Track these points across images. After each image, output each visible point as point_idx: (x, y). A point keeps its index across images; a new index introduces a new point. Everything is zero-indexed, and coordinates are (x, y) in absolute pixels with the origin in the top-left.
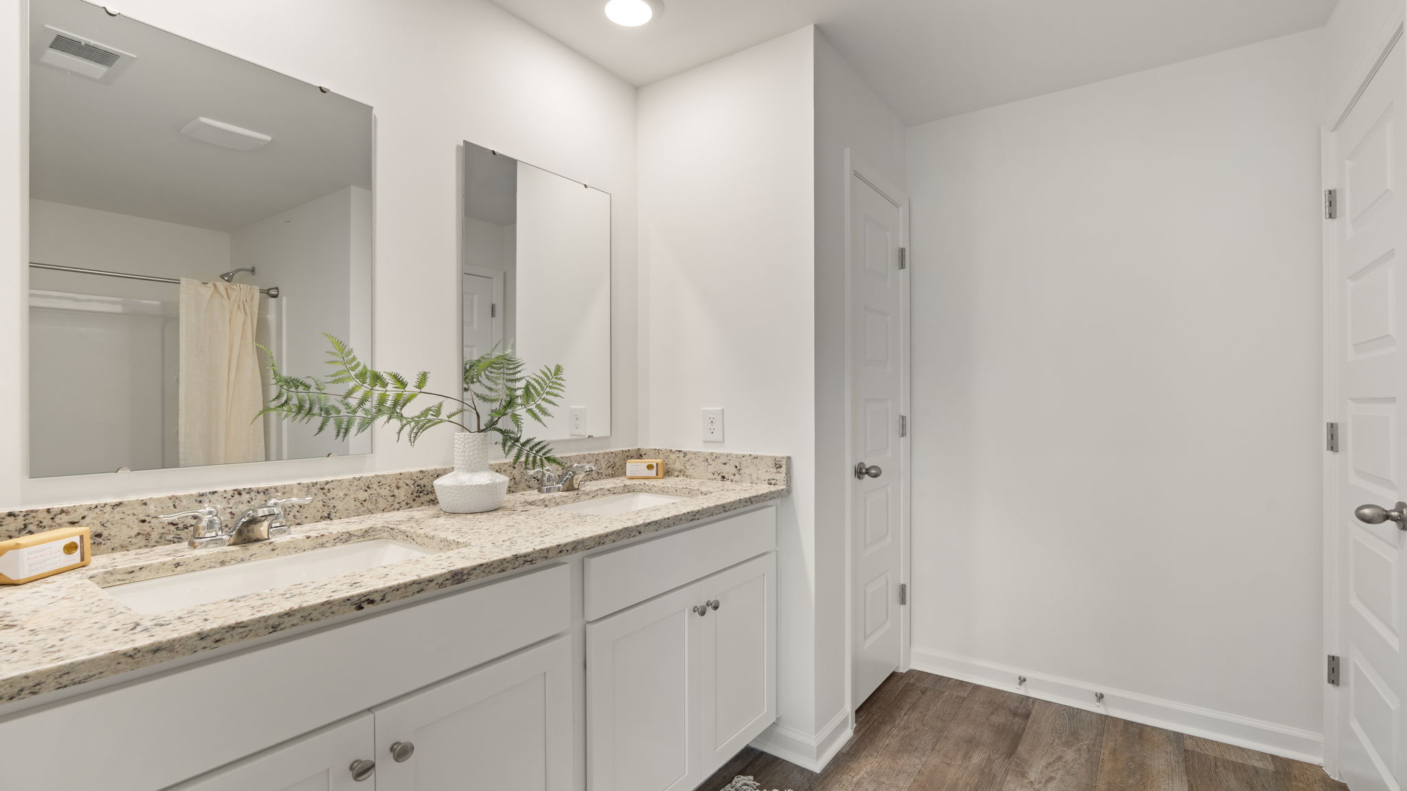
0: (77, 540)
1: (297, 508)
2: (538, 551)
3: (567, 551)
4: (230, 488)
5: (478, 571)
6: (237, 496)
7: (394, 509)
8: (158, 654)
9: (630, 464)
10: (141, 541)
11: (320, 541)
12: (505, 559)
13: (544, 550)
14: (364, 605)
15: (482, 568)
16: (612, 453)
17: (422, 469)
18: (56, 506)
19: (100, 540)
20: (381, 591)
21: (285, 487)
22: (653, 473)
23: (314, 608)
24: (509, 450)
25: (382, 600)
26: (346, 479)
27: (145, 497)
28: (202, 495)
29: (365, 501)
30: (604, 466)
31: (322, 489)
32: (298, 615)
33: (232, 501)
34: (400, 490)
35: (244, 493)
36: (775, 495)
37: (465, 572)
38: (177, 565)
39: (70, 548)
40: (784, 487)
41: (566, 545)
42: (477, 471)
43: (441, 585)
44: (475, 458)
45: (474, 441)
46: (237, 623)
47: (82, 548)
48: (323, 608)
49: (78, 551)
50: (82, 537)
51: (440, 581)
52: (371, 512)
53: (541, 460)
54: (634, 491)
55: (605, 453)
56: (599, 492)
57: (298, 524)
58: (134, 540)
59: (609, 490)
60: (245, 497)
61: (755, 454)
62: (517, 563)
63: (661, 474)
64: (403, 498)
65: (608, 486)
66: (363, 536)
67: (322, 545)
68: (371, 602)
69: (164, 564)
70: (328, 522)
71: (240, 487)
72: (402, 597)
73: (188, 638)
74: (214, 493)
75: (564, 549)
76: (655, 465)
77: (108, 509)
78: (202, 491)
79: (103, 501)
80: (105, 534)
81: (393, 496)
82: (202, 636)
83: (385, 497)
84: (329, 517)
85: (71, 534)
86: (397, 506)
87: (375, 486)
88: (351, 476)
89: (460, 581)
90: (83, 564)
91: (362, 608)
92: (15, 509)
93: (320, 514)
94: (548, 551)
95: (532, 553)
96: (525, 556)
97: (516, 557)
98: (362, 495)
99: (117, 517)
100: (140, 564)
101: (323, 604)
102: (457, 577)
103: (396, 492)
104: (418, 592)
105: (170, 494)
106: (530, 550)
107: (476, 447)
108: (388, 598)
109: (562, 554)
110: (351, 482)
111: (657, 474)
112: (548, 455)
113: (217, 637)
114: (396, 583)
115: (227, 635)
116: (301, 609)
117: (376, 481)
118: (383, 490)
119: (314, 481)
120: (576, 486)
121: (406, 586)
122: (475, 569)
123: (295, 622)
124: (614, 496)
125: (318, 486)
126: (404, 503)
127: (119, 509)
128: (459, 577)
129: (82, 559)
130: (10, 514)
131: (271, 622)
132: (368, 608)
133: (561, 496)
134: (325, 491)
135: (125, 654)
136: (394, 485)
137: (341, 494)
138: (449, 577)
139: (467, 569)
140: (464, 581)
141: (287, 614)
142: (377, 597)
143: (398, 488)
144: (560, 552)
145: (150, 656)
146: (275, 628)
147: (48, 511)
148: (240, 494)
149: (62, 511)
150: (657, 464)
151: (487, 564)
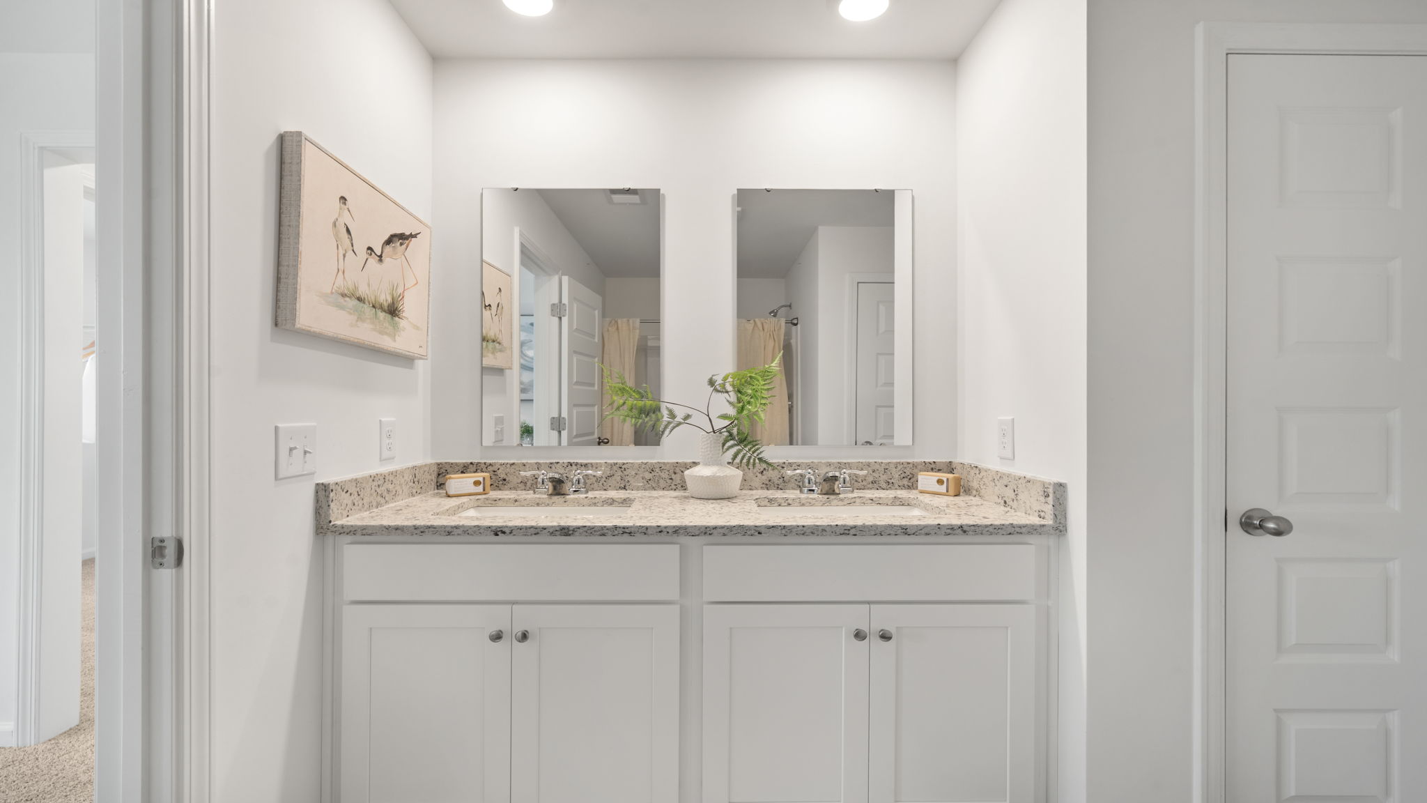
0: (481, 479)
1: (604, 479)
2: (637, 527)
3: (668, 532)
4: (566, 461)
5: (581, 531)
6: (569, 466)
7: (672, 489)
8: (397, 531)
9: (923, 477)
10: (521, 486)
11: (594, 501)
12: (605, 527)
13: (643, 527)
14: (499, 533)
15: (586, 529)
16: (908, 463)
17: (694, 461)
18: (489, 461)
19: (505, 483)
20: (510, 527)
21: (597, 464)
22: (943, 489)
23: (470, 527)
24: (728, 449)
25: (510, 533)
26: (637, 463)
27: (524, 461)
28: (551, 463)
29: (650, 480)
30: (897, 476)
31: (620, 468)
32: (462, 529)
33: (567, 469)
34: (676, 475)
35: (573, 465)
36: (1023, 530)
37: (571, 529)
38: (516, 501)
39: (477, 483)
40: (1051, 522)
41: (666, 527)
42: (709, 465)
43: (552, 534)
44: (709, 454)
45: (707, 440)
46: (431, 526)
47: (484, 484)
48: (475, 529)
49: (482, 485)
50: (484, 479)
51: (551, 531)
52: (654, 489)
53: (754, 460)
54: (908, 505)
55: (899, 463)
56: (858, 500)
57: (605, 490)
58: (519, 485)
59: (872, 500)
60: (574, 467)
61: (1029, 475)
62: (616, 532)
63: (952, 491)
64: (679, 482)
65: (870, 496)
66: (622, 503)
67: (595, 504)
68: (504, 533)
69: (510, 499)
70: (624, 491)
71: (572, 461)
72: (523, 535)
73: (410, 527)
74: (558, 463)
75: (664, 530)
76: (945, 480)
77: (509, 465)
78: (551, 461)
79: (506, 461)
80: (507, 480)
81: (671, 479)
82: (416, 528)
83: (664, 479)
84: (624, 488)
85: (479, 476)
86: (675, 487)
87: (657, 470)
88: (640, 461)
89: (567, 534)
90: (484, 492)
91: (498, 535)
92: (473, 461)
93: (618, 485)
94: (647, 529)
95: (631, 527)
96: (624, 528)
97: (616, 527)
98: (648, 476)
99: (512, 471)
100: (500, 497)
101: (475, 526)
102: (564, 531)
103: (673, 476)
104: (535, 534)
105: (536, 461)
106: (631, 524)
107: (709, 445)
108: (514, 533)
109: (662, 534)
110: (640, 465)
111: (947, 491)
112: (760, 456)
113: (422, 530)
114: (520, 524)
115: (426, 530)
116: (463, 526)
117: (658, 466)
118: (663, 473)
119: (615, 462)
120: (837, 491)
121: (526, 528)
122: (579, 528)
123: (459, 533)
124: (879, 506)
125: (618, 466)
126: (680, 486)
127: (513, 466)
128: (566, 531)
129: (484, 490)
130: (471, 463)
131: (447, 529)
132: (501, 537)
133: (808, 498)
134: (623, 469)
135: (385, 527)
136: (671, 471)
137: (633, 473)
138: (558, 529)
139: (572, 527)
140: (570, 535)
141: (455, 527)
142: (507, 531)
143: (675, 473)
144: (660, 532)
145: (394, 531)
146: (449, 533)
147: (485, 463)
148: (571, 465)
149: (490, 465)
150: (948, 479)
151: (589, 527)
